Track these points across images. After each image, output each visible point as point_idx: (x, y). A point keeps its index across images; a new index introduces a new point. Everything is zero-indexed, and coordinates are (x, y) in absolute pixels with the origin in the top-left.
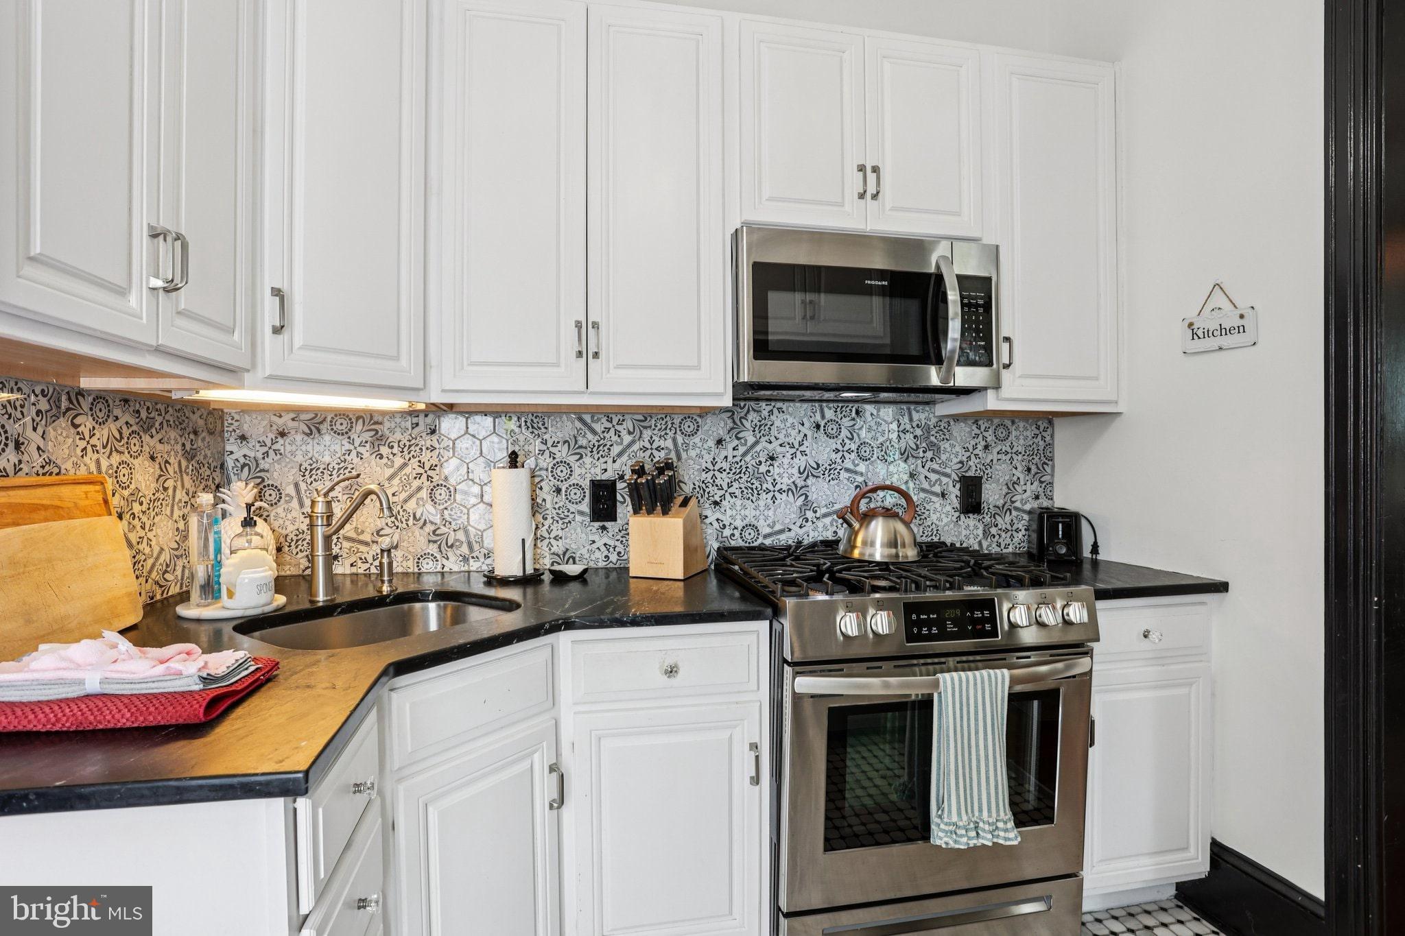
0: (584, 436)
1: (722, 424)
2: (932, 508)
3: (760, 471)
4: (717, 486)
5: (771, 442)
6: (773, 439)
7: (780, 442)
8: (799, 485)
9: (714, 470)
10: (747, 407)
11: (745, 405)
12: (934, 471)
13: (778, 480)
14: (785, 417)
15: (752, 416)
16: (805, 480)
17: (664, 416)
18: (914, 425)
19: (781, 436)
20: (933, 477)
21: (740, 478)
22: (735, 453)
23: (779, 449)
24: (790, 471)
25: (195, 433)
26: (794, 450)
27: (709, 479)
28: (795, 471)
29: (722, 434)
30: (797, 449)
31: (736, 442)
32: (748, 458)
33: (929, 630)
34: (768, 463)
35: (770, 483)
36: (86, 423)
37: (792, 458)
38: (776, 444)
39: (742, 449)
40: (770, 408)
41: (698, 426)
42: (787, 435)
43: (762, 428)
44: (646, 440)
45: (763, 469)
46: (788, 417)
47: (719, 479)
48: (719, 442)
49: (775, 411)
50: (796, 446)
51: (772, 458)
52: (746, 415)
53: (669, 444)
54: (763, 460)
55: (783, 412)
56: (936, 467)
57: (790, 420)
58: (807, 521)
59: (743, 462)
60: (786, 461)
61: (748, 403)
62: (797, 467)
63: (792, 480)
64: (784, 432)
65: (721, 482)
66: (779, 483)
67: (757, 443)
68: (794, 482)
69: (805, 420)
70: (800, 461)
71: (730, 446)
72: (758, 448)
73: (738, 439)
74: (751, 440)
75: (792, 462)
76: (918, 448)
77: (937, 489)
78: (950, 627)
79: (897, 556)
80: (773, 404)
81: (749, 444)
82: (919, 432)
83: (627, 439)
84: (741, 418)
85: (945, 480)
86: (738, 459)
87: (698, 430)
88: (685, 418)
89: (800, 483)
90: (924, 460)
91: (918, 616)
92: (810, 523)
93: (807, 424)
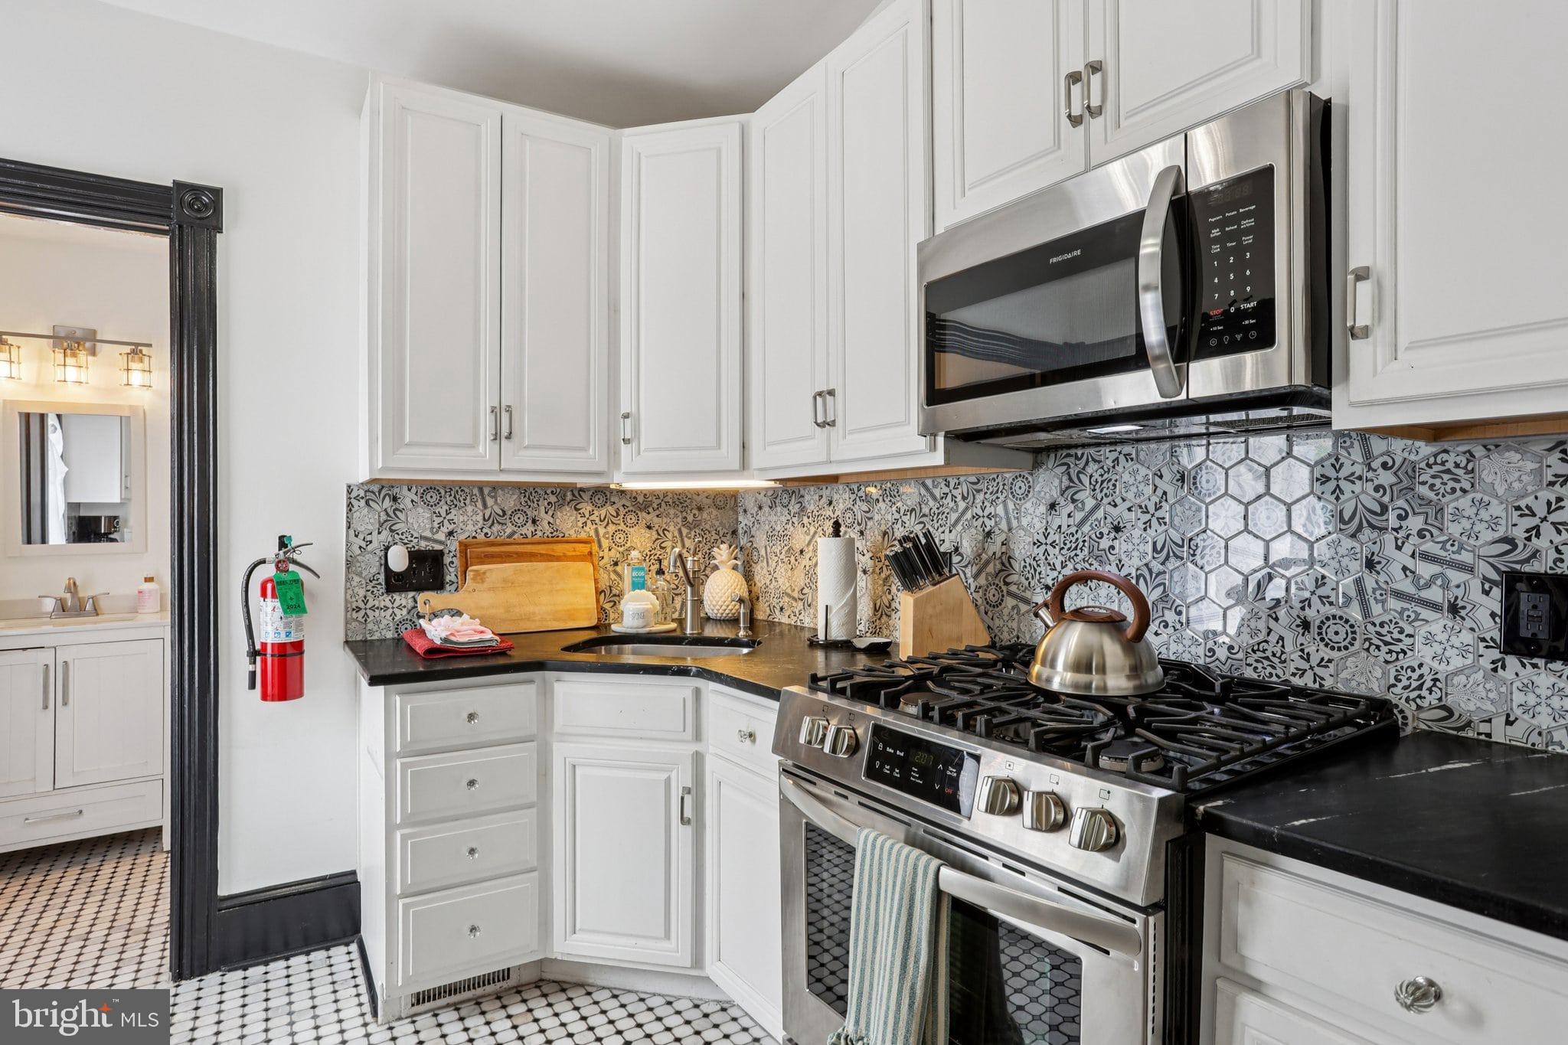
0: (927, 504)
1: (1056, 482)
2: (1423, 632)
3: (1101, 547)
4: (1049, 565)
5: (1115, 506)
6: (1118, 501)
7: (1128, 504)
8: (1155, 570)
9: (1046, 544)
10: (1085, 457)
11: (1083, 454)
12: (1426, 557)
13: (1125, 560)
14: (1135, 467)
15: (1092, 468)
16: (1163, 564)
17: (995, 476)
18: (1376, 464)
19: (1130, 495)
20: (1426, 570)
21: (1076, 555)
22: (1071, 521)
23: (1127, 515)
24: (1141, 548)
25: (700, 509)
26: (1148, 517)
27: (1041, 555)
28: (1149, 548)
29: (1055, 496)
30: (1153, 515)
31: (1071, 507)
32: (1086, 528)
33: (892, 770)
34: (1112, 535)
35: (1114, 565)
36: (585, 508)
37: (1145, 529)
38: (1123, 507)
39: (1079, 516)
40: (1116, 454)
41: (1030, 487)
42: (1137, 495)
43: (1104, 486)
44: (979, 506)
45: (1105, 543)
46: (1140, 467)
47: (1052, 556)
48: (1053, 506)
49: (1122, 458)
50: (1152, 509)
51: (1117, 529)
52: (1084, 469)
53: (1000, 510)
54: (1105, 531)
55: (1132, 459)
56: (1429, 547)
57: (1143, 471)
58: (1166, 626)
59: (1079, 534)
60: (1137, 533)
61: (1087, 451)
62: (1150, 544)
63: (1144, 561)
64: (1134, 489)
65: (1054, 560)
66: (1126, 565)
67: (1096, 507)
68: (1146, 565)
69: (1164, 471)
70: (1157, 533)
71: (1065, 512)
72: (1100, 514)
73: (1074, 501)
74: (1090, 503)
75: (1144, 535)
76: (1384, 509)
77: (1435, 594)
78: (915, 777)
79: (1088, 686)
80: (1119, 449)
81: (1088, 508)
82: (1386, 478)
83: (962, 505)
84: (1079, 472)
85: (1456, 577)
86: (1073, 529)
87: (1029, 492)
88: (1016, 477)
89: (1156, 566)
90: (1402, 534)
91: (884, 748)
92: (1170, 630)
93: (1167, 476)
